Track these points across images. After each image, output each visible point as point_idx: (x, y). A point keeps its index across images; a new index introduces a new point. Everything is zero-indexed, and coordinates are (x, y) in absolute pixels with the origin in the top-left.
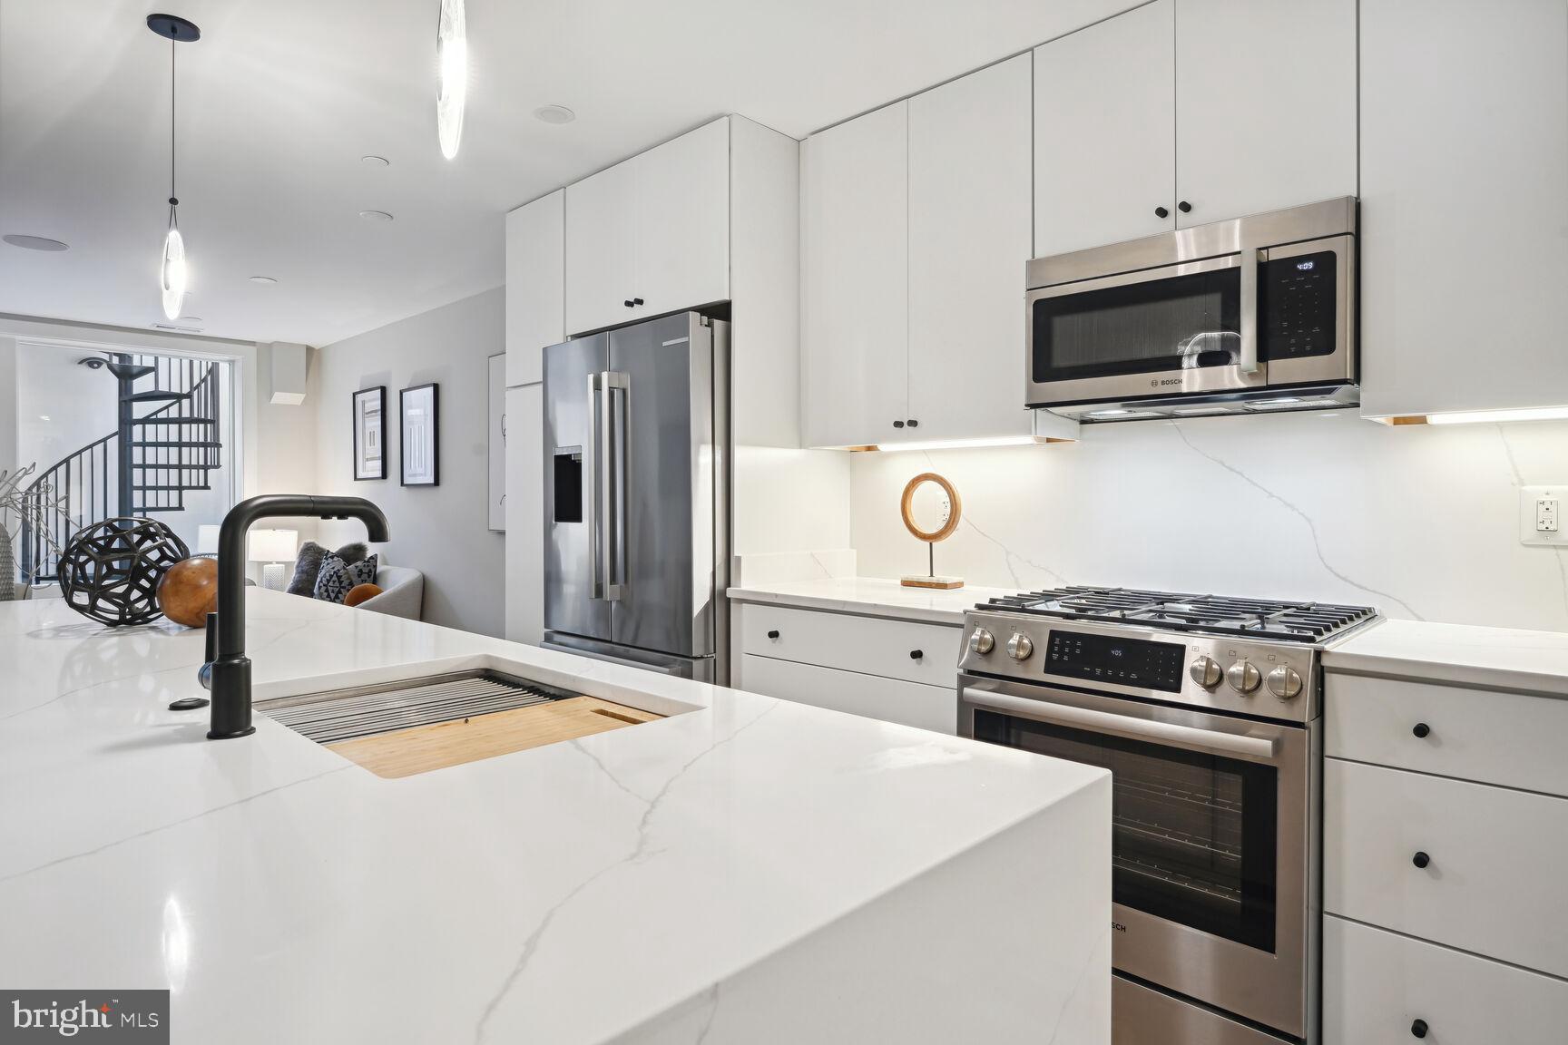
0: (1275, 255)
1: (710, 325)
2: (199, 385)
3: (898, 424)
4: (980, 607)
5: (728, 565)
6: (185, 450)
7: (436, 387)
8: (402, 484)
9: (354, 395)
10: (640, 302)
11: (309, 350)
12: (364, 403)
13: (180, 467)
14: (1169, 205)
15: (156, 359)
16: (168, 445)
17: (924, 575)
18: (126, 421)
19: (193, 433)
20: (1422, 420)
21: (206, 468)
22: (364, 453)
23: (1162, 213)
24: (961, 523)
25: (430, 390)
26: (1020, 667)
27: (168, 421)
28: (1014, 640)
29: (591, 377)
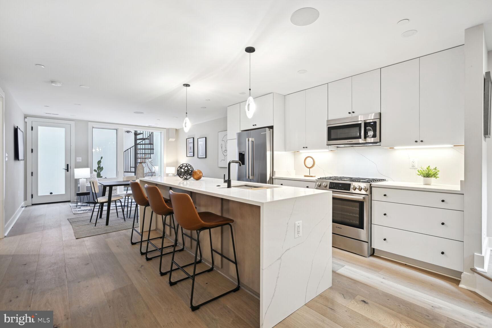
0: (367, 121)
1: (270, 130)
2: (149, 136)
3: (304, 148)
4: (319, 179)
5: (273, 172)
6: (146, 150)
7: (206, 138)
8: (198, 158)
9: (187, 139)
10: (256, 125)
11: (176, 129)
12: (188, 141)
13: (145, 154)
14: (351, 112)
15: (143, 132)
16: (142, 149)
17: (308, 175)
18: (136, 144)
19: (148, 146)
20: (393, 148)
21: (150, 154)
22: (189, 151)
23: (350, 113)
24: (315, 165)
25: (205, 138)
26: (325, 188)
27: (142, 144)
28: (324, 184)
29: (247, 139)
